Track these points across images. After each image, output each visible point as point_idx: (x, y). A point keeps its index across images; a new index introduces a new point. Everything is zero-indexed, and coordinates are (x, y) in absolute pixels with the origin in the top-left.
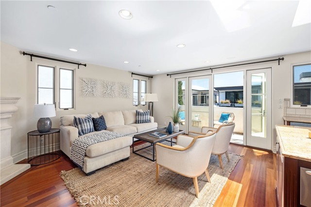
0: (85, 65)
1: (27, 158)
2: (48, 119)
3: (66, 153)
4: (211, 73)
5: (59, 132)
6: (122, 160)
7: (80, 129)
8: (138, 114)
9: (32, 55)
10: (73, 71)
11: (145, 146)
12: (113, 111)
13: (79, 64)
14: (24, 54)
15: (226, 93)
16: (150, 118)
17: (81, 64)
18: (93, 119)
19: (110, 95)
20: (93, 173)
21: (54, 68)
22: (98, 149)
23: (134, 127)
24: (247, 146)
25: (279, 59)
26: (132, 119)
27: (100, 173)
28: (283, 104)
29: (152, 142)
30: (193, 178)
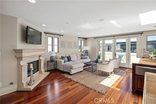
0: (63, 36)
3: (59, 69)
4: (113, 38)
5: (56, 61)
6: (81, 72)
7: (64, 60)
8: (82, 55)
10: (58, 38)
12: (73, 54)
13: (60, 35)
15: (121, 45)
16: (87, 57)
17: (61, 35)
18: (67, 57)
19: (71, 47)
20: (73, 74)
21: (52, 37)
22: (75, 66)
23: (82, 60)
24: (128, 68)
25: (141, 33)
26: (80, 57)
27: (75, 75)
28: (143, 51)
29: (92, 65)
30: (109, 73)
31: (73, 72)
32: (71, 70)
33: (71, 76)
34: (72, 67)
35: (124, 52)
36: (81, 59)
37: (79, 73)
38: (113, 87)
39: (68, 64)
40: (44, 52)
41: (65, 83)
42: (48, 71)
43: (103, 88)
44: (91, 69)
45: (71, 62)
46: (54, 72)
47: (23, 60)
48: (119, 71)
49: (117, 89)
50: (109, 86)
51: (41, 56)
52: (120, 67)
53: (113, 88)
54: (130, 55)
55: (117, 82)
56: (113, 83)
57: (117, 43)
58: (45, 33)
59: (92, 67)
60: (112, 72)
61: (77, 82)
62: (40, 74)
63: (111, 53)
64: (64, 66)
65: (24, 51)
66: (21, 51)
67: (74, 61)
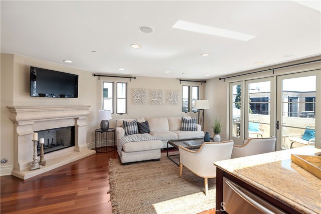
2: (107, 121)
5: (114, 131)
7: (127, 130)
8: (183, 121)
9: (99, 76)
10: (126, 83)
12: (159, 117)
13: (130, 78)
14: (95, 75)
18: (139, 123)
21: (113, 83)
23: (175, 134)
32: (122, 154)
47: (19, 124)
51: (78, 119)
62: (75, 152)
65: (19, 110)
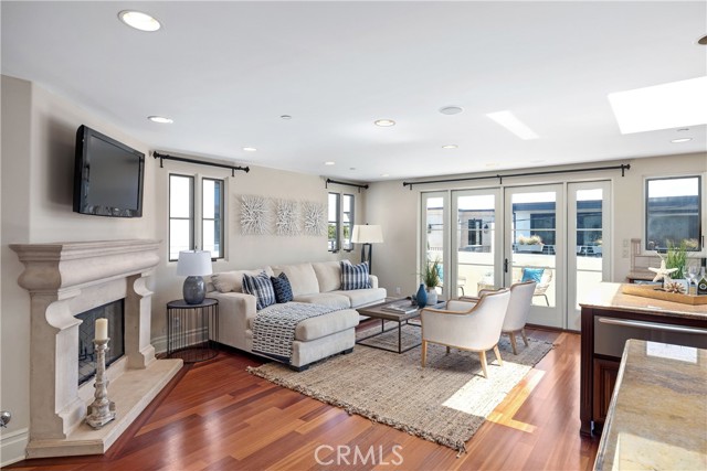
0: (247, 170)
1: (166, 350)
2: (202, 278)
3: (230, 344)
4: (498, 184)
6: (343, 353)
8: (345, 270)
9: (163, 157)
10: (223, 181)
11: (370, 334)
12: (297, 264)
13: (234, 168)
16: (371, 280)
17: (240, 168)
18: (272, 279)
19: (288, 230)
20: (306, 367)
21: (193, 178)
22: (315, 326)
23: (343, 296)
24: (567, 331)
25: (623, 166)
26: (333, 281)
27: (315, 369)
28: (629, 249)
29: (396, 319)
30: (479, 353)
31: (306, 354)
32: (297, 347)
33: (297, 376)
34: (303, 329)
35: (545, 251)
36: (342, 287)
37: (336, 361)
38: (496, 419)
39: (277, 314)
40: (152, 258)
41: (274, 410)
42: (170, 355)
43: (454, 422)
44: (391, 336)
45: (289, 304)
46: (206, 357)
47: (60, 298)
48: (527, 345)
49: (516, 424)
50: (482, 415)
51: (139, 276)
52: (530, 327)
53: (501, 423)
54: (575, 270)
55: (517, 394)
56: (501, 400)
57: (516, 208)
58: (156, 155)
59: (400, 326)
60: (492, 350)
61: (329, 403)
62: (132, 372)
63: (489, 258)
64: (259, 327)
65: (66, 253)
66: (55, 254)
67: (307, 301)
